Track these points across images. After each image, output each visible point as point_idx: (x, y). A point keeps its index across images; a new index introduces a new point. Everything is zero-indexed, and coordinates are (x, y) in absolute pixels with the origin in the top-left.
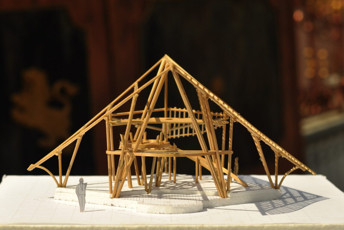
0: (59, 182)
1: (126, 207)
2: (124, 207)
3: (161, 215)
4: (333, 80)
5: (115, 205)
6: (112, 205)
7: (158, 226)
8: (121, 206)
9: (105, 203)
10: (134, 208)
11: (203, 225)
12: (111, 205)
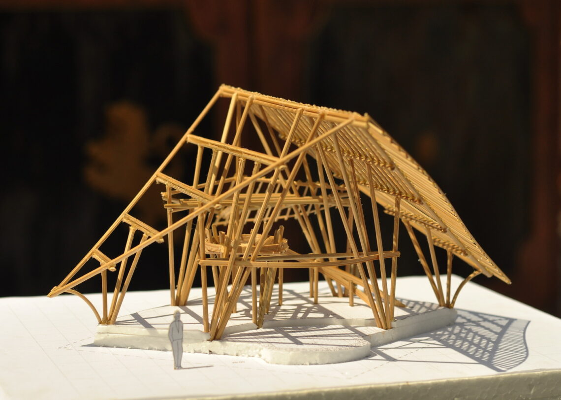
0: (102, 316)
1: (237, 355)
2: (235, 354)
3: (311, 366)
5: (216, 352)
6: (211, 352)
7: (339, 389)
8: (226, 353)
9: (196, 350)
10: (253, 356)
11: (407, 382)
12: (208, 352)
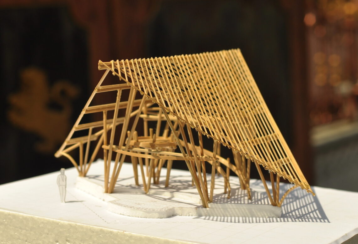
4: (345, 88)
